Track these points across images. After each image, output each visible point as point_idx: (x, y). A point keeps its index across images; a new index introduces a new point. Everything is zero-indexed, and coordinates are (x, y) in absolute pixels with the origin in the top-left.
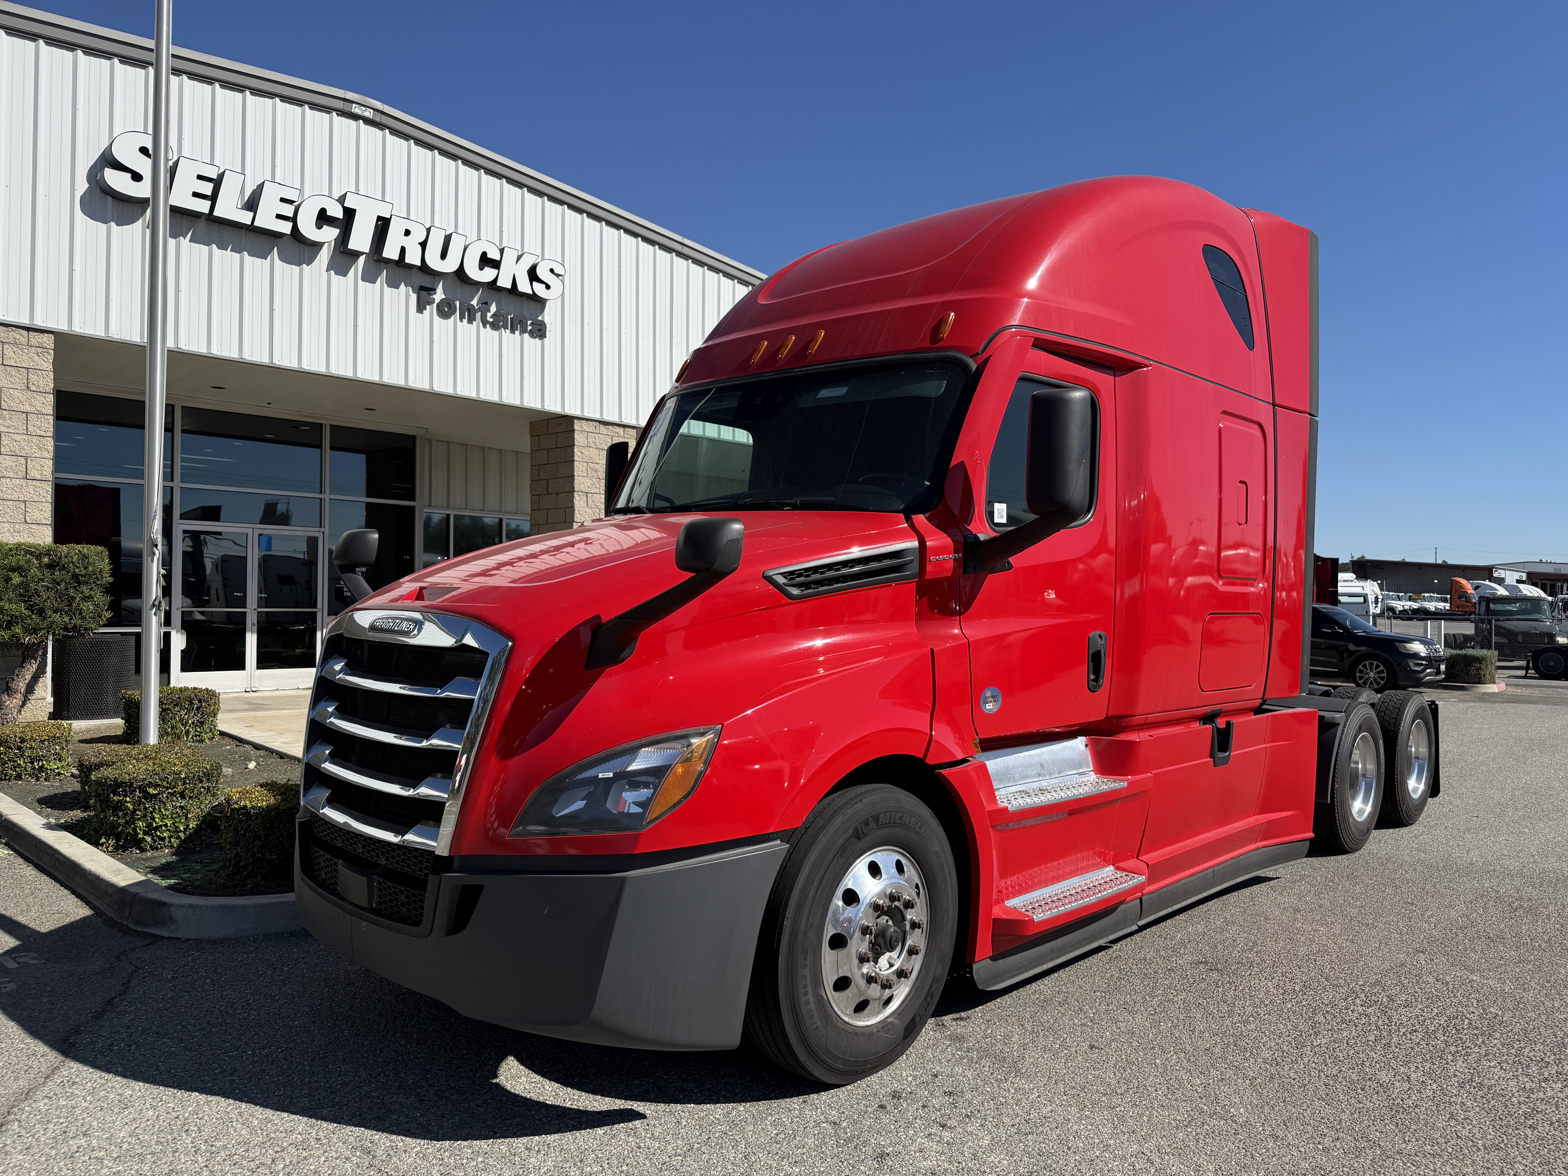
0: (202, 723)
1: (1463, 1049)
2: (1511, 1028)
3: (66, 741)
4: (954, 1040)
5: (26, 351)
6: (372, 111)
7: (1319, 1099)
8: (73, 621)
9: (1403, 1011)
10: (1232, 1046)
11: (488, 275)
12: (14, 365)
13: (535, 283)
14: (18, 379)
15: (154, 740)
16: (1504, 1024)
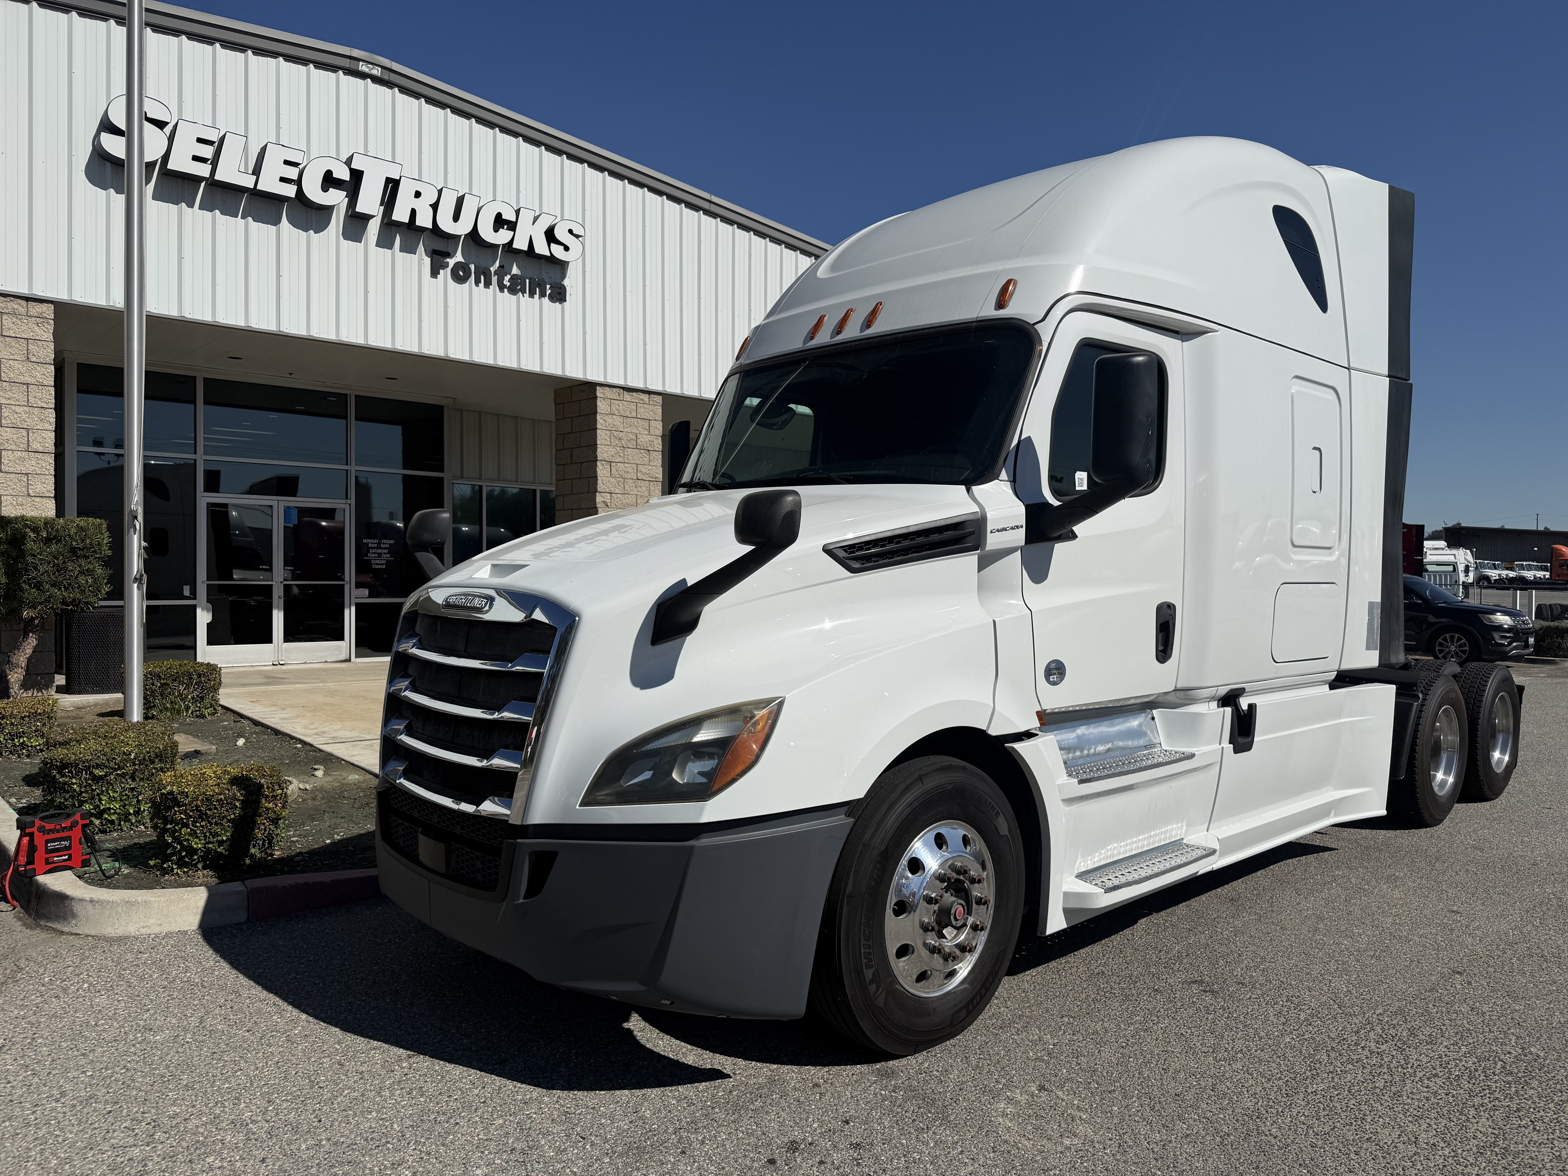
0: (202, 698)
1: (1490, 1102)
2: (1553, 1074)
3: (48, 717)
4: (882, 1075)
5: (25, 321)
6: (380, 69)
7: (1300, 1165)
8: (71, 595)
9: (1424, 1049)
10: (1209, 1091)
11: (502, 237)
12: (14, 335)
13: (552, 244)
14: (18, 350)
15: (138, 717)
16: (1546, 1069)
